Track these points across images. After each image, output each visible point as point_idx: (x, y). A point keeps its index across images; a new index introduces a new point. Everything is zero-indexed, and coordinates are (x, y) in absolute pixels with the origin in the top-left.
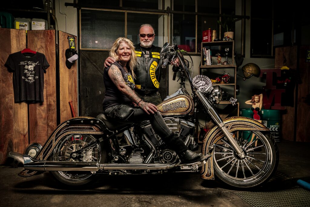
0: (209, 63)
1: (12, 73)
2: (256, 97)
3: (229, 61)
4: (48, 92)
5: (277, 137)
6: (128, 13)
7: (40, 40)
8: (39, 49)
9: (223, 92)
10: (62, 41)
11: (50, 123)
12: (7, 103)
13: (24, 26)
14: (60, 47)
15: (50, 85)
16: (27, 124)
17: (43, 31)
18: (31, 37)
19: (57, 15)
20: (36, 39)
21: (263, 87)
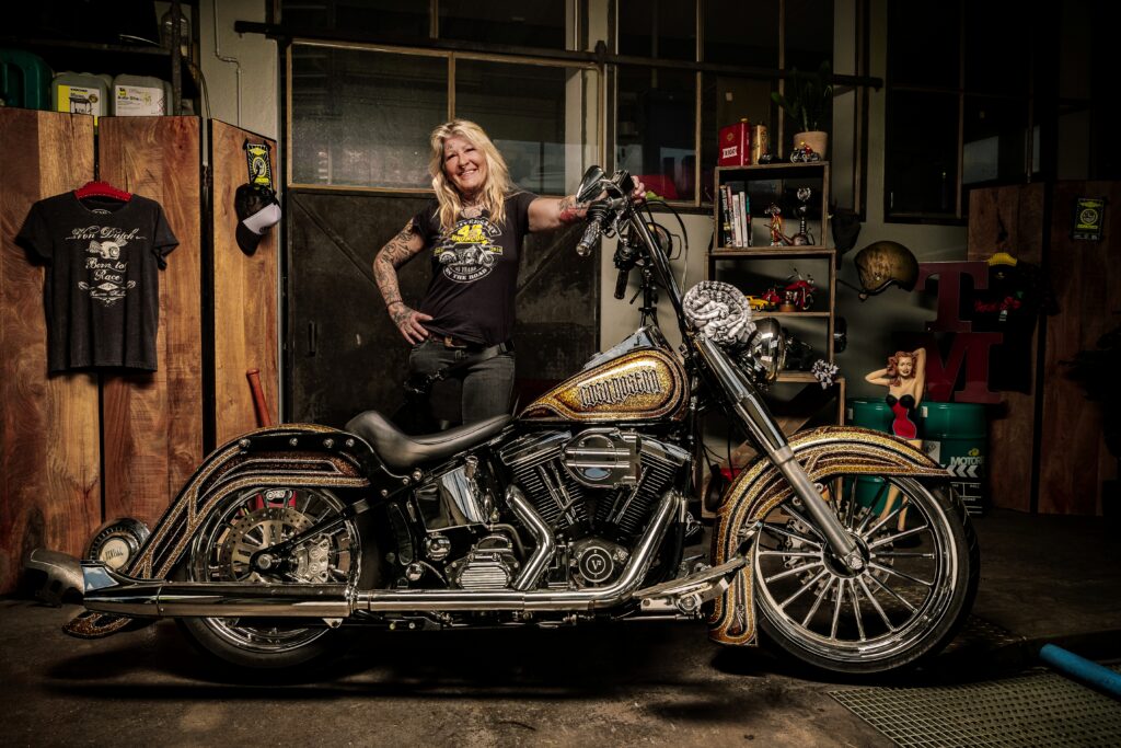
0: (740, 239)
1: (43, 269)
2: (904, 360)
3: (810, 232)
4: (171, 336)
5: (972, 498)
6: (459, 62)
7: (144, 151)
8: (142, 183)
9: (789, 342)
10: (222, 157)
11: (180, 449)
12: (25, 376)
13: (85, 102)
14: (218, 177)
15: (179, 313)
16: (94, 452)
17: (155, 122)
18: (114, 140)
19: (208, 65)
20: (130, 148)
21: (929, 324)
